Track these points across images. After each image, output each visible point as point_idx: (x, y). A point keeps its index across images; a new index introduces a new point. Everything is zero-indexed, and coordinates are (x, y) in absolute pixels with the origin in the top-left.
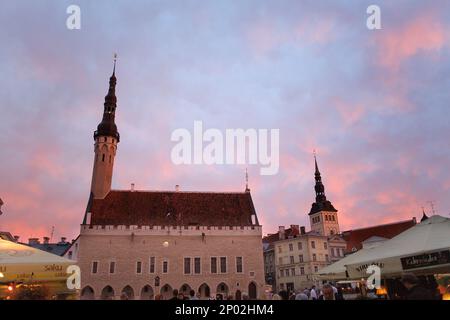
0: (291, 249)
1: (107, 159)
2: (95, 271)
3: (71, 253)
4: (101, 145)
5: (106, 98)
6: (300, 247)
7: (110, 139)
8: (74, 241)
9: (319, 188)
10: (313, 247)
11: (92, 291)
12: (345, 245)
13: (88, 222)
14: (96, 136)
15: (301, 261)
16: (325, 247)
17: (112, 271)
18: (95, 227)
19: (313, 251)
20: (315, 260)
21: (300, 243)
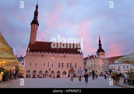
0: (92, 62)
1: (35, 31)
2: (30, 66)
3: (23, 60)
4: (33, 27)
5: (35, 12)
6: (94, 61)
7: (36, 25)
8: (25, 57)
9: (100, 45)
10: (99, 62)
11: (30, 71)
12: (108, 62)
13: (29, 50)
14: (31, 24)
15: (95, 66)
16: (102, 62)
17: (36, 66)
18: (31, 52)
19: (99, 63)
20: (99, 66)
21: (94, 60)
